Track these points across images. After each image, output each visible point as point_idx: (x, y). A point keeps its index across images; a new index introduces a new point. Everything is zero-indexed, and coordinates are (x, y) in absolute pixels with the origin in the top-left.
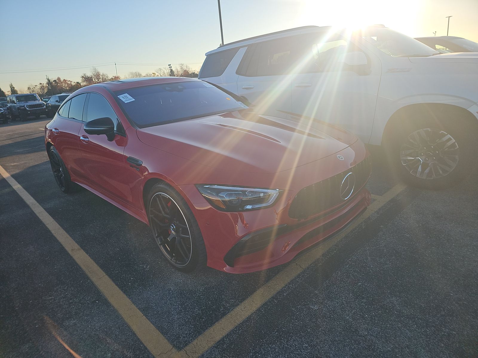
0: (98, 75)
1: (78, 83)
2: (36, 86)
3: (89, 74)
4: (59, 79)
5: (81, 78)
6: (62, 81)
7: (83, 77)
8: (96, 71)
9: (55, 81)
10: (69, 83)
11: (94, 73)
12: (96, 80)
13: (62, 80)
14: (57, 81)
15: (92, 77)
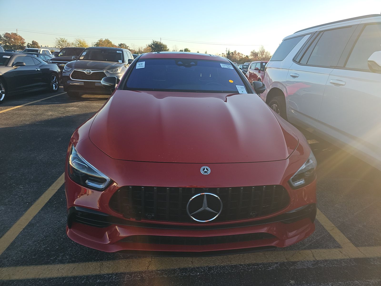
0: (263, 52)
1: (247, 56)
2: (220, 55)
3: (257, 50)
4: (235, 52)
5: (251, 53)
6: (237, 54)
7: (252, 52)
8: (263, 49)
9: (232, 53)
10: (241, 55)
11: (261, 50)
12: (260, 56)
13: (237, 52)
14: (233, 53)
15: (258, 53)
